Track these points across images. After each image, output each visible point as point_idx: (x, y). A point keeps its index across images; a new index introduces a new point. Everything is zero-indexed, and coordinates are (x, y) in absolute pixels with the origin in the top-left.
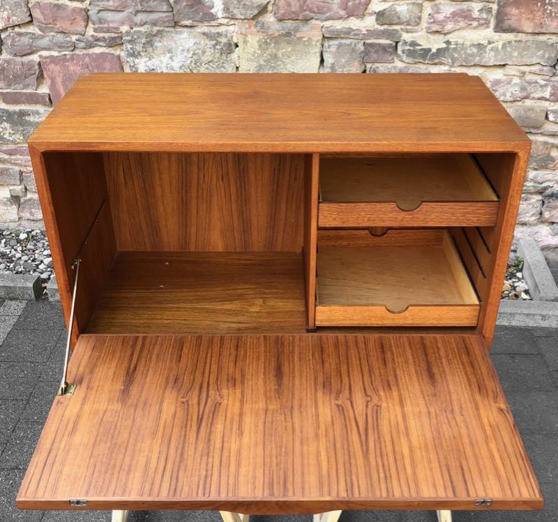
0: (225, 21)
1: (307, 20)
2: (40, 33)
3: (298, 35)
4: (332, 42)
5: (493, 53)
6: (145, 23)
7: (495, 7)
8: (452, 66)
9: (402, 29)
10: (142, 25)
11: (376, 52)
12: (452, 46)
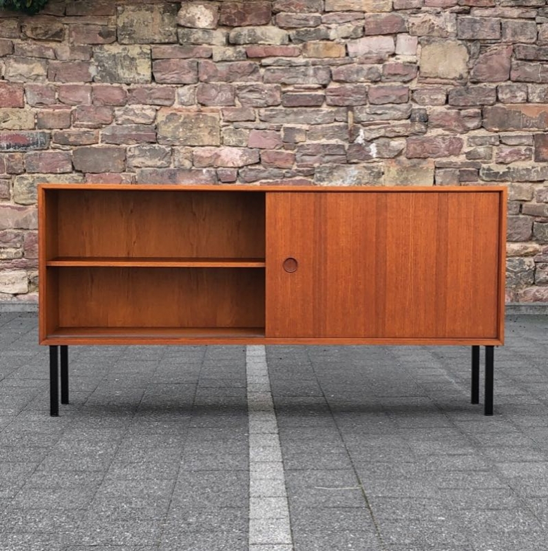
0: (377, 160)
1: (425, 158)
2: (264, 169)
3: (421, 166)
4: (440, 170)
5: (535, 174)
6: (330, 161)
7: (533, 148)
8: (512, 182)
9: (482, 162)
10: (327, 163)
11: (467, 175)
12: (512, 170)
